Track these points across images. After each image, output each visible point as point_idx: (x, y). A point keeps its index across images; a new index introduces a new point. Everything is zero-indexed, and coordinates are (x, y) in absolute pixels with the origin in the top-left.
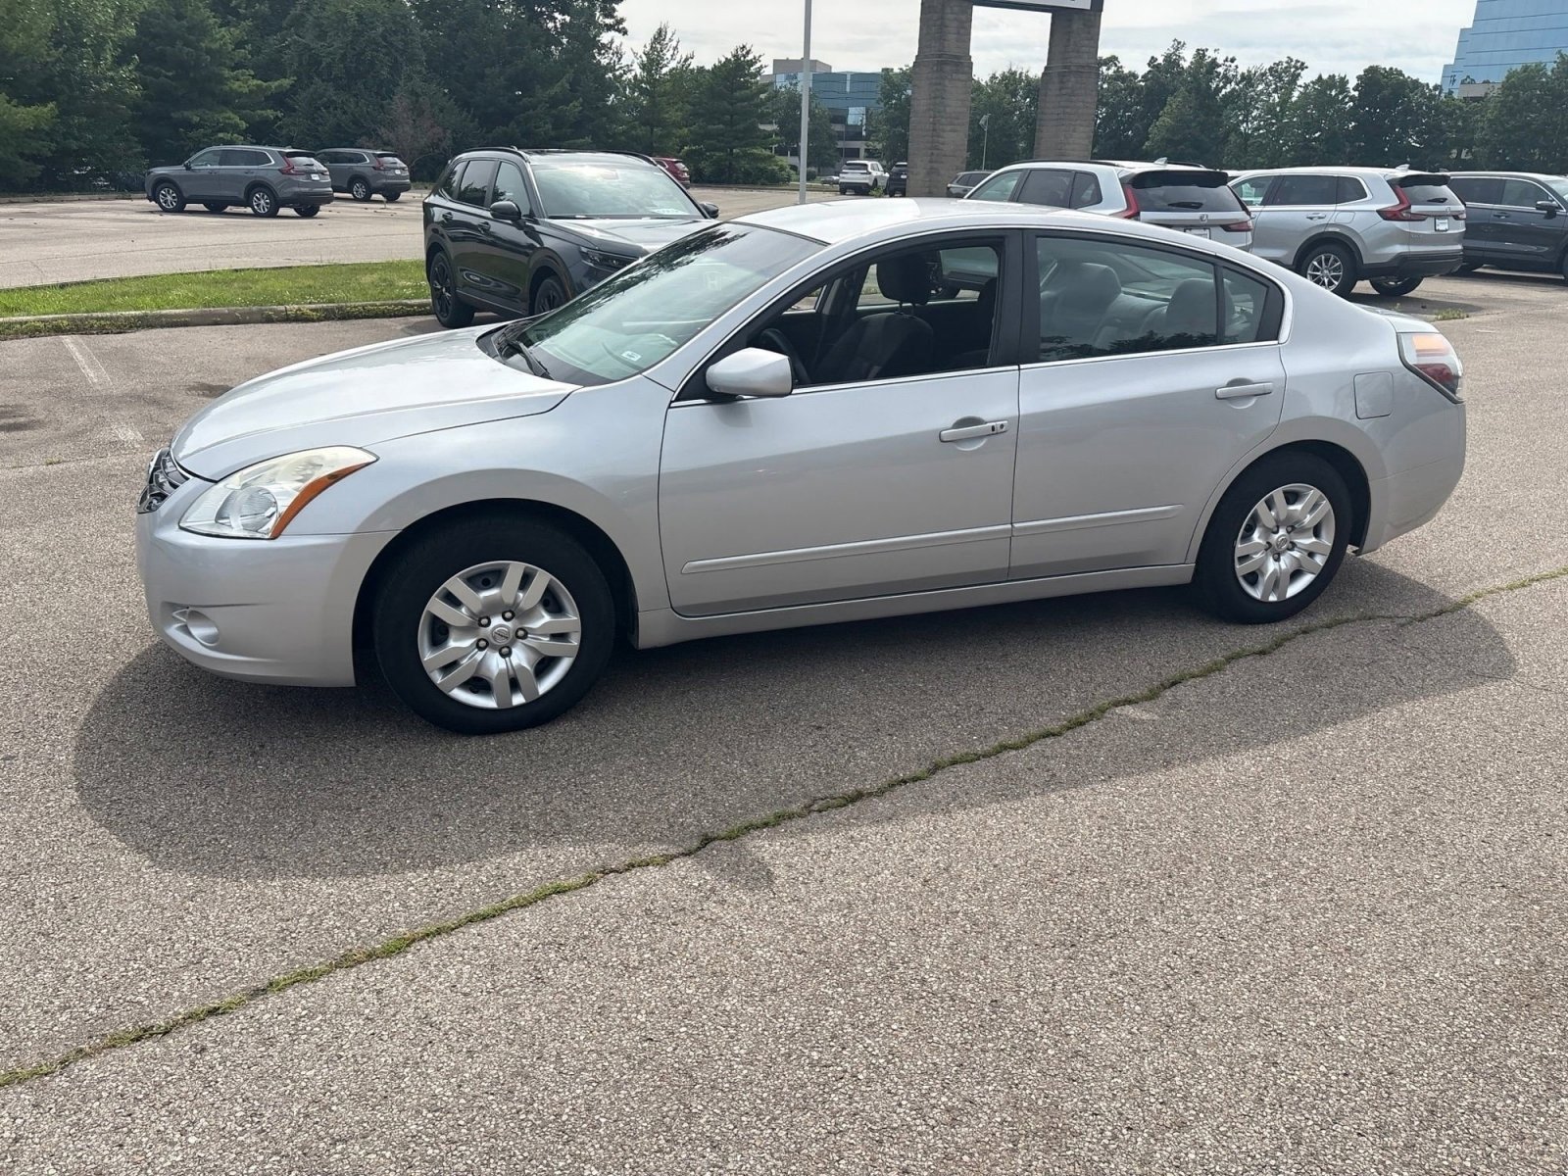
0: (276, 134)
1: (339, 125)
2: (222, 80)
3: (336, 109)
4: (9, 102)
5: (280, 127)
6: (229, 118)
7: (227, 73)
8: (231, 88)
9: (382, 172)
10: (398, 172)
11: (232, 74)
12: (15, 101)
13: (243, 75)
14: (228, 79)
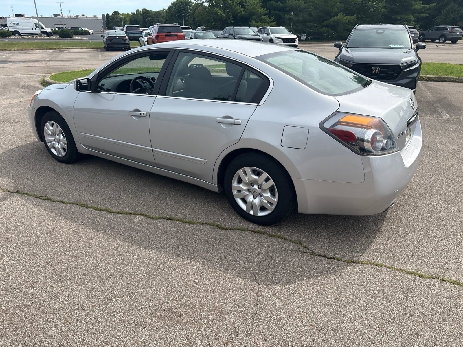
0: (434, 22)
1: (454, 18)
2: (412, 5)
3: (455, 13)
4: (343, 15)
5: (435, 20)
6: (410, 17)
7: (414, 3)
8: (414, 8)
9: (452, 33)
10: (458, 33)
11: (416, 3)
12: (345, 15)
13: (419, 3)
14: (413, 5)
